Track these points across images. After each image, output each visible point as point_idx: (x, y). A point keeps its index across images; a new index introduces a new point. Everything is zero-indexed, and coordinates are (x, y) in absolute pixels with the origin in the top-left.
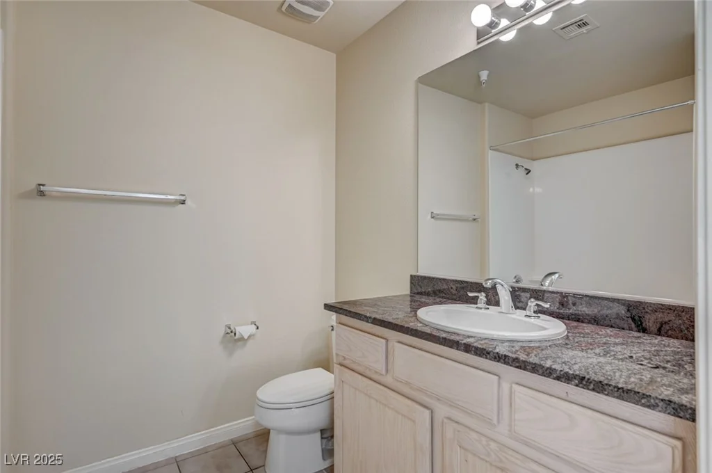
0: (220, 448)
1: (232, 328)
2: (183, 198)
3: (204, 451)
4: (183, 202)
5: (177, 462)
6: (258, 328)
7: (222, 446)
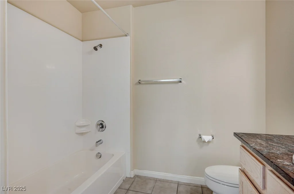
0: (195, 186)
1: (201, 136)
2: (181, 80)
3: (188, 185)
4: (180, 82)
5: (178, 184)
6: (213, 138)
7: (197, 186)
